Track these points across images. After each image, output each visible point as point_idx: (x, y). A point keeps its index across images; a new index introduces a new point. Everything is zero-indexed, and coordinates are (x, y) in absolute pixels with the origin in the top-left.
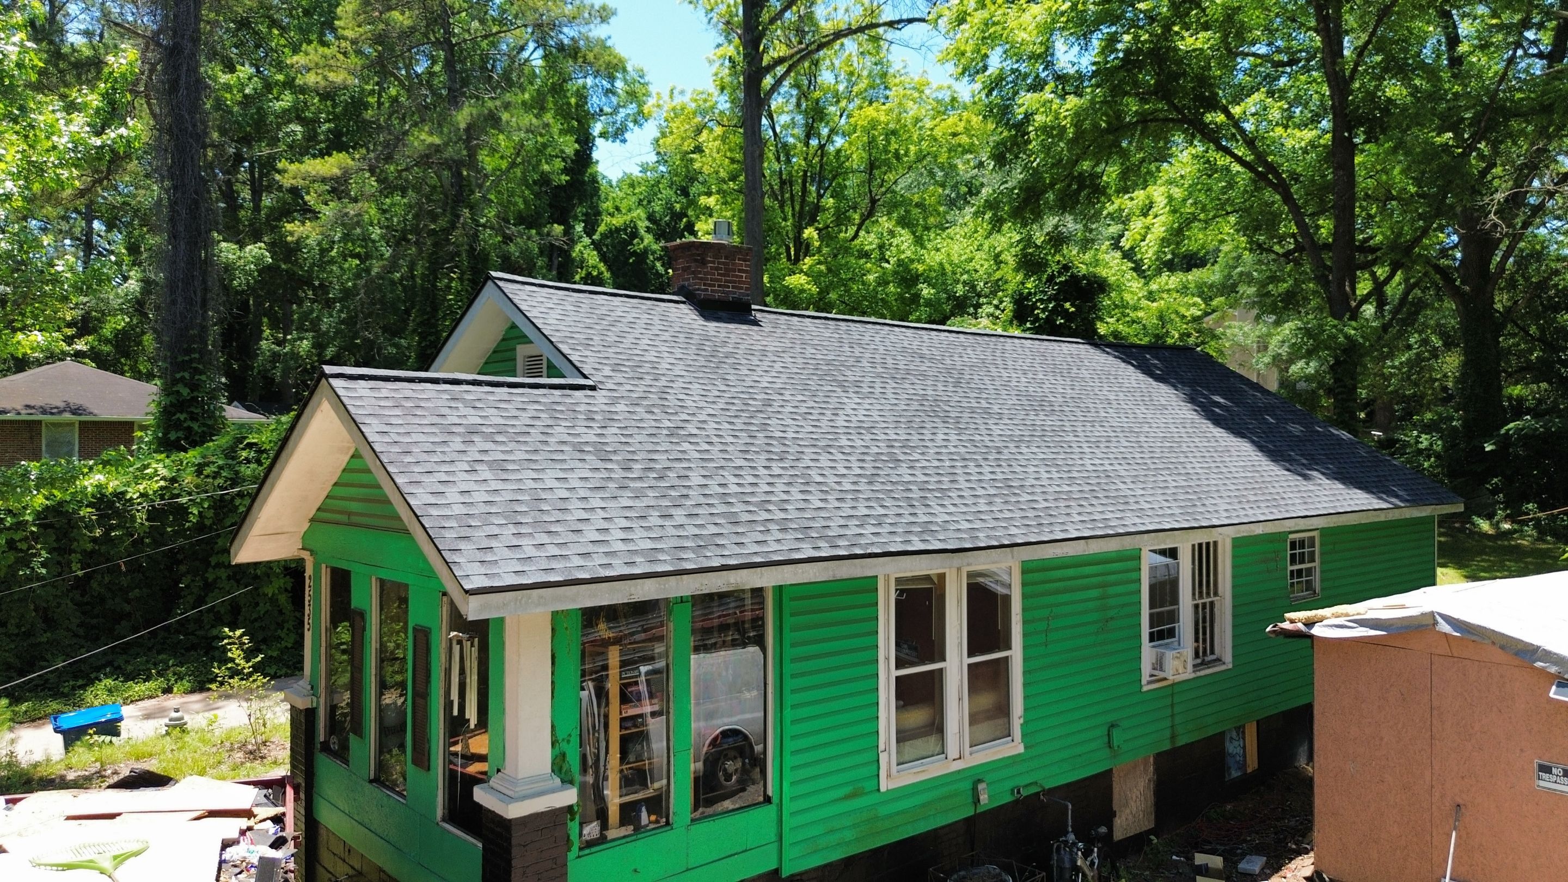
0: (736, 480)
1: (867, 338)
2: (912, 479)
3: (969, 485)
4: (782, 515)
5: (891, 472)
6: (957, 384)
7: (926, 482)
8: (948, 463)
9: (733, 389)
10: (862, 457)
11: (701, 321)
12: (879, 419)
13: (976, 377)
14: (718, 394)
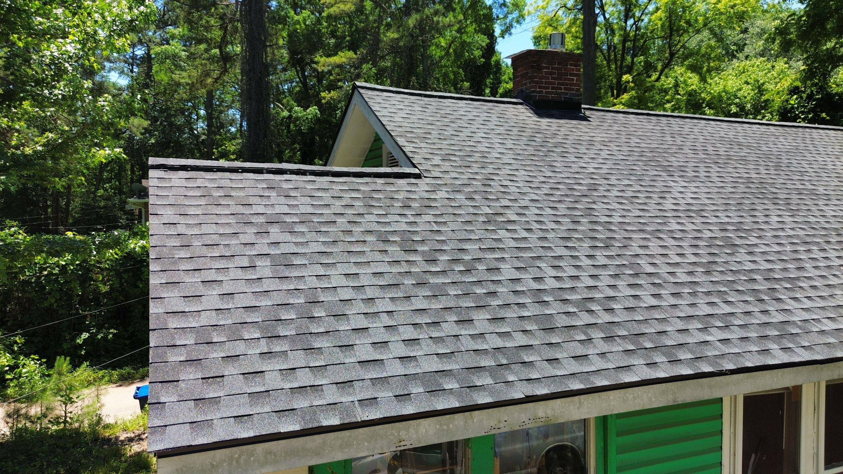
0: (554, 273)
1: (686, 129)
2: (753, 266)
3: (818, 273)
4: (607, 318)
5: (729, 259)
6: (778, 167)
7: (771, 270)
8: (789, 248)
9: (558, 175)
10: (695, 242)
11: (535, 118)
12: (707, 201)
13: (793, 161)
14: (543, 179)
